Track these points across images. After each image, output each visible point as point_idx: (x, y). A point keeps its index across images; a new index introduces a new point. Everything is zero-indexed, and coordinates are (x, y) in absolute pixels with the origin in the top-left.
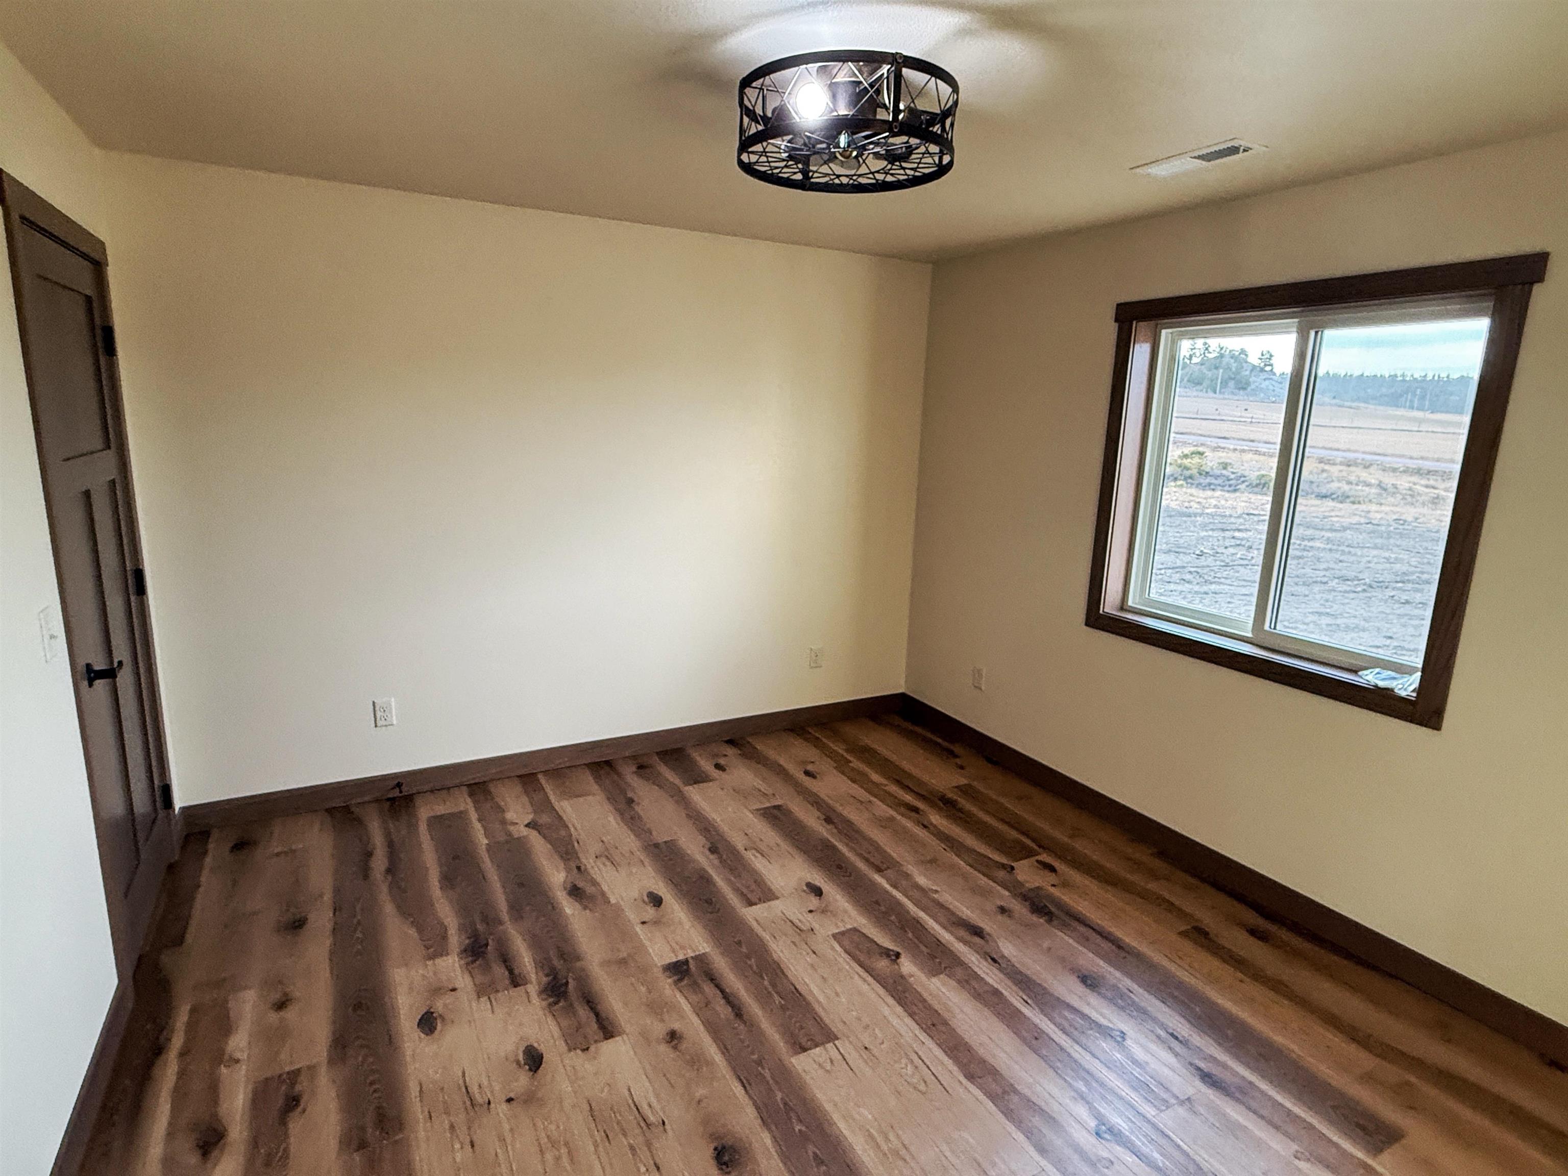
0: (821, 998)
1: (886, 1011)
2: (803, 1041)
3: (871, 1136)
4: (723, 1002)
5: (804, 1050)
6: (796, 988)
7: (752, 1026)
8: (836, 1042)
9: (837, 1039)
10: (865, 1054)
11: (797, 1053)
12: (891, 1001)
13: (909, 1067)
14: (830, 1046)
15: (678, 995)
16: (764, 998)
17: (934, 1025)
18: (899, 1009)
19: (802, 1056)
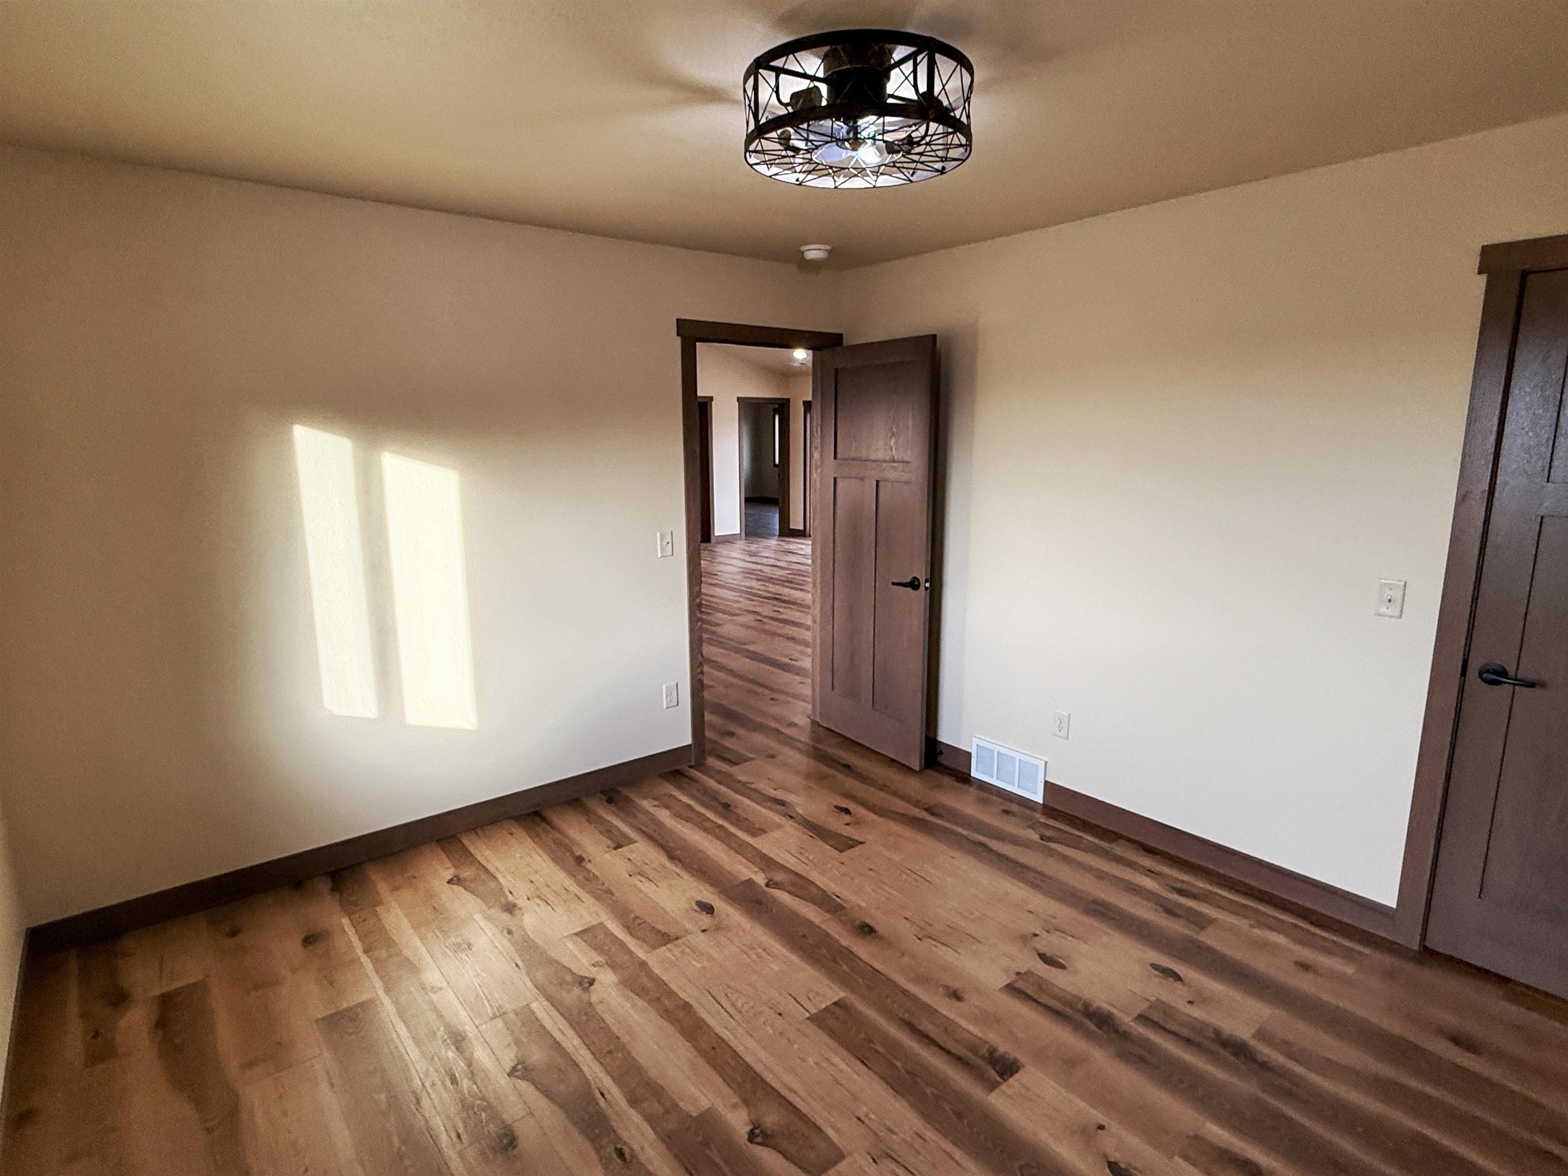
0: (836, 1060)
1: (763, 1054)
2: (840, 1012)
3: (769, 954)
4: (932, 1035)
5: (835, 1003)
6: (865, 1065)
7: (891, 1016)
8: (808, 1015)
9: (808, 1018)
10: (781, 1009)
11: (840, 1000)
12: (758, 1068)
13: (740, 1006)
14: (814, 1011)
15: (980, 1035)
16: (894, 1046)
17: (714, 1048)
18: (749, 1059)
19: (835, 999)
